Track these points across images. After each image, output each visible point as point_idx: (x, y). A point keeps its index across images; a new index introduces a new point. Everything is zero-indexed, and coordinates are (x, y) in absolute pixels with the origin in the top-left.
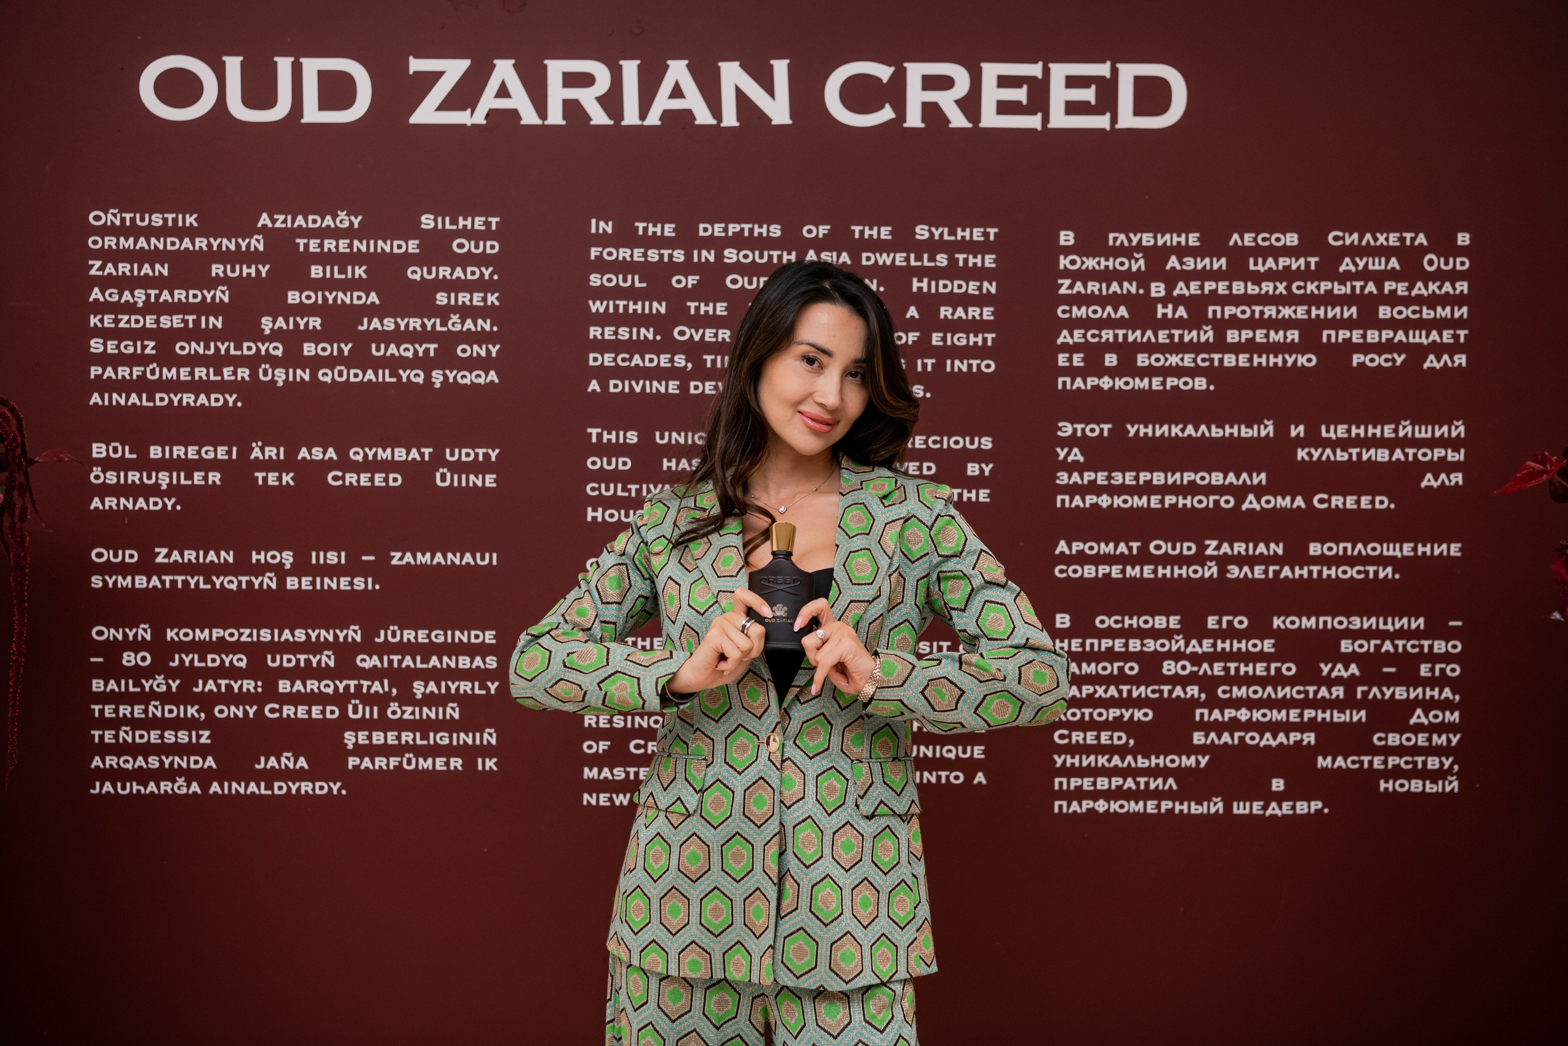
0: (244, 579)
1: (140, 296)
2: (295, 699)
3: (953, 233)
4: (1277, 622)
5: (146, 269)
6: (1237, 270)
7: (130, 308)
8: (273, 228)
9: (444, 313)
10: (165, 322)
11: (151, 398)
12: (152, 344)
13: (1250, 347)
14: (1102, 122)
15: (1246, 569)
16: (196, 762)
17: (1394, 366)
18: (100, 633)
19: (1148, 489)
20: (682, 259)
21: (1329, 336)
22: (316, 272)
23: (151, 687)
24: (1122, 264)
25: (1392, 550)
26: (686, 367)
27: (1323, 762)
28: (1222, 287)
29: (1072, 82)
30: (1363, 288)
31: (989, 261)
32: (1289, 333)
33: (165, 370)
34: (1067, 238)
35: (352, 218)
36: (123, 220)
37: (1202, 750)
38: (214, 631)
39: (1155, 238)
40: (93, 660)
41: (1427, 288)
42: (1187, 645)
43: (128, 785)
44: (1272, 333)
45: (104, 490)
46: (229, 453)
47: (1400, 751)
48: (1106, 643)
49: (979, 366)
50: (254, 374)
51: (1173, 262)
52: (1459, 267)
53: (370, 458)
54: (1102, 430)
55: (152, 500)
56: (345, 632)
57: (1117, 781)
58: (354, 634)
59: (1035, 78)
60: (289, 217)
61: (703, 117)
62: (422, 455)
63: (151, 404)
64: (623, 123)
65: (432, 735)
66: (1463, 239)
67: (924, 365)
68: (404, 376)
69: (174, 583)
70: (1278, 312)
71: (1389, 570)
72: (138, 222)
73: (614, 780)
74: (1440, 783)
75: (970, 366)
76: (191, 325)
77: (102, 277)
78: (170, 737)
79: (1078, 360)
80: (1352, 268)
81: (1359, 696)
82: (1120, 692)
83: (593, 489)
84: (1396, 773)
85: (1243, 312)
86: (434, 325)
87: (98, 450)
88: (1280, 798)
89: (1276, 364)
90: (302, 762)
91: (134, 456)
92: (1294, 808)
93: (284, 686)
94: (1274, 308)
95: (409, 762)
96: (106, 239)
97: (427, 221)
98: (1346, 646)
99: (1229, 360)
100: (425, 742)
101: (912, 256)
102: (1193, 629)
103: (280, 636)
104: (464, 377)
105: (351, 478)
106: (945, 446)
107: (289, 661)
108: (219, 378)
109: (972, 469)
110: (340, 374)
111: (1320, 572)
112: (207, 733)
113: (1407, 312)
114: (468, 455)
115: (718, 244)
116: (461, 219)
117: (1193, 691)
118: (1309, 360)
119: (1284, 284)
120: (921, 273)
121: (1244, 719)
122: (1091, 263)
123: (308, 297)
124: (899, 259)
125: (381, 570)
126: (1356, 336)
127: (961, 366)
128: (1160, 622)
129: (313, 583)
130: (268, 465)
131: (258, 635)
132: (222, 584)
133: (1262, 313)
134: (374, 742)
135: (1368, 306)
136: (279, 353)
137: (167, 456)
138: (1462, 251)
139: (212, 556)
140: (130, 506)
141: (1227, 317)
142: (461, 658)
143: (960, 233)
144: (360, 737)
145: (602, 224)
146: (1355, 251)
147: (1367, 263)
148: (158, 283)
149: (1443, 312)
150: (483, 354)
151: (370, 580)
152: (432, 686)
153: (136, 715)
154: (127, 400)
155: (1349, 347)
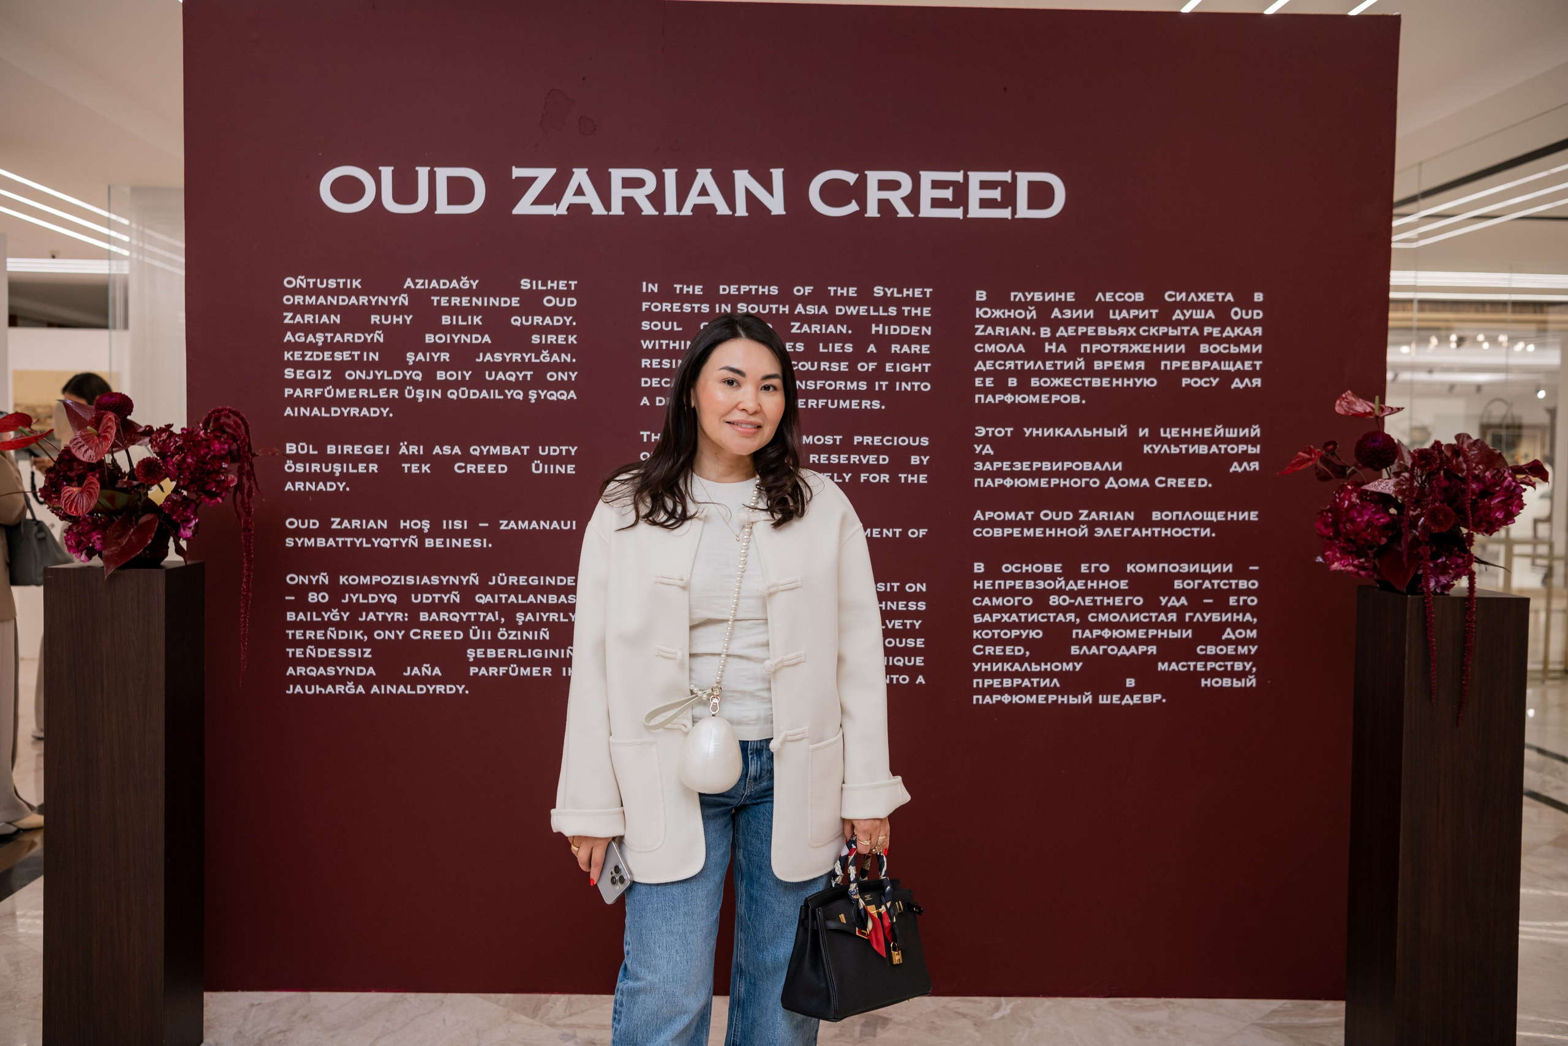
0: (395, 540)
1: (320, 338)
2: (432, 626)
3: (900, 292)
4: (1130, 568)
5: (325, 319)
6: (1102, 318)
7: (313, 347)
8: (415, 289)
9: (537, 349)
10: (338, 356)
11: (328, 411)
12: (329, 372)
13: (1111, 373)
14: (1005, 213)
15: (1108, 530)
16: (361, 671)
17: (1211, 386)
18: (292, 579)
19: (1039, 474)
20: (708, 310)
22: (446, 320)
23: (329, 617)
24: (1020, 314)
25: (1210, 517)
27: (1162, 667)
28: (1090, 331)
29: (984, 185)
30: (1189, 331)
32: (1137, 363)
33: (338, 391)
34: (981, 295)
35: (472, 282)
36: (308, 284)
37: (1077, 658)
38: (374, 577)
39: (1043, 296)
40: (287, 598)
41: (1233, 331)
42: (1066, 585)
43: (313, 687)
45: (295, 477)
46: (384, 450)
47: (1216, 658)
48: (1009, 583)
49: (919, 386)
50: (402, 393)
51: (1056, 313)
52: (1255, 317)
53: (485, 453)
54: (1006, 432)
55: (328, 484)
56: (467, 578)
57: (1017, 681)
58: (474, 579)
59: (958, 182)
60: (427, 281)
61: (723, 209)
62: (522, 451)
63: (328, 415)
64: (665, 214)
65: (530, 651)
66: (1258, 297)
67: (880, 386)
68: (509, 395)
69: (344, 543)
70: (1130, 348)
71: (1208, 530)
72: (319, 285)
74: (1243, 680)
75: (913, 387)
76: (356, 359)
77: (293, 324)
78: (342, 653)
79: (989, 382)
80: (1182, 317)
81: (1187, 620)
82: (1020, 618)
84: (1213, 674)
86: (530, 358)
87: (291, 448)
88: (1131, 692)
89: (1128, 385)
90: (437, 671)
91: (316, 452)
92: (1141, 699)
93: (424, 616)
94: (1127, 346)
95: (514, 671)
96: (296, 297)
97: (525, 284)
98: (1178, 584)
99: (1096, 382)
100: (525, 656)
101: (872, 308)
102: (1071, 573)
103: (421, 581)
104: (552, 395)
105: (471, 468)
106: (895, 444)
107: (427, 598)
108: (376, 396)
109: (915, 460)
110: (463, 393)
111: (1160, 532)
112: (369, 650)
113: (1220, 349)
114: (555, 451)
115: (733, 300)
116: (549, 282)
117: (1071, 617)
118: (1152, 382)
119: (1134, 328)
120: (878, 320)
121: (1106, 636)
122: (998, 313)
123: (440, 338)
124: (863, 310)
125: (492, 534)
126: (1185, 365)
127: (906, 386)
128: (1047, 568)
129: (444, 543)
130: (412, 459)
131: (405, 580)
132: (379, 543)
133: (1119, 349)
134: (489, 656)
135: (1192, 344)
136: (419, 378)
137: (340, 452)
138: (1258, 306)
139: (372, 524)
140: (313, 488)
141: (1094, 351)
142: (550, 596)
143: (905, 292)
144: (478, 653)
145: (650, 285)
146: (1183, 305)
147: (1192, 314)
148: (333, 328)
149: (1245, 349)
150: (566, 378)
151: (485, 540)
152: (530, 617)
153: (318, 638)
154: (311, 412)
155: (1179, 373)
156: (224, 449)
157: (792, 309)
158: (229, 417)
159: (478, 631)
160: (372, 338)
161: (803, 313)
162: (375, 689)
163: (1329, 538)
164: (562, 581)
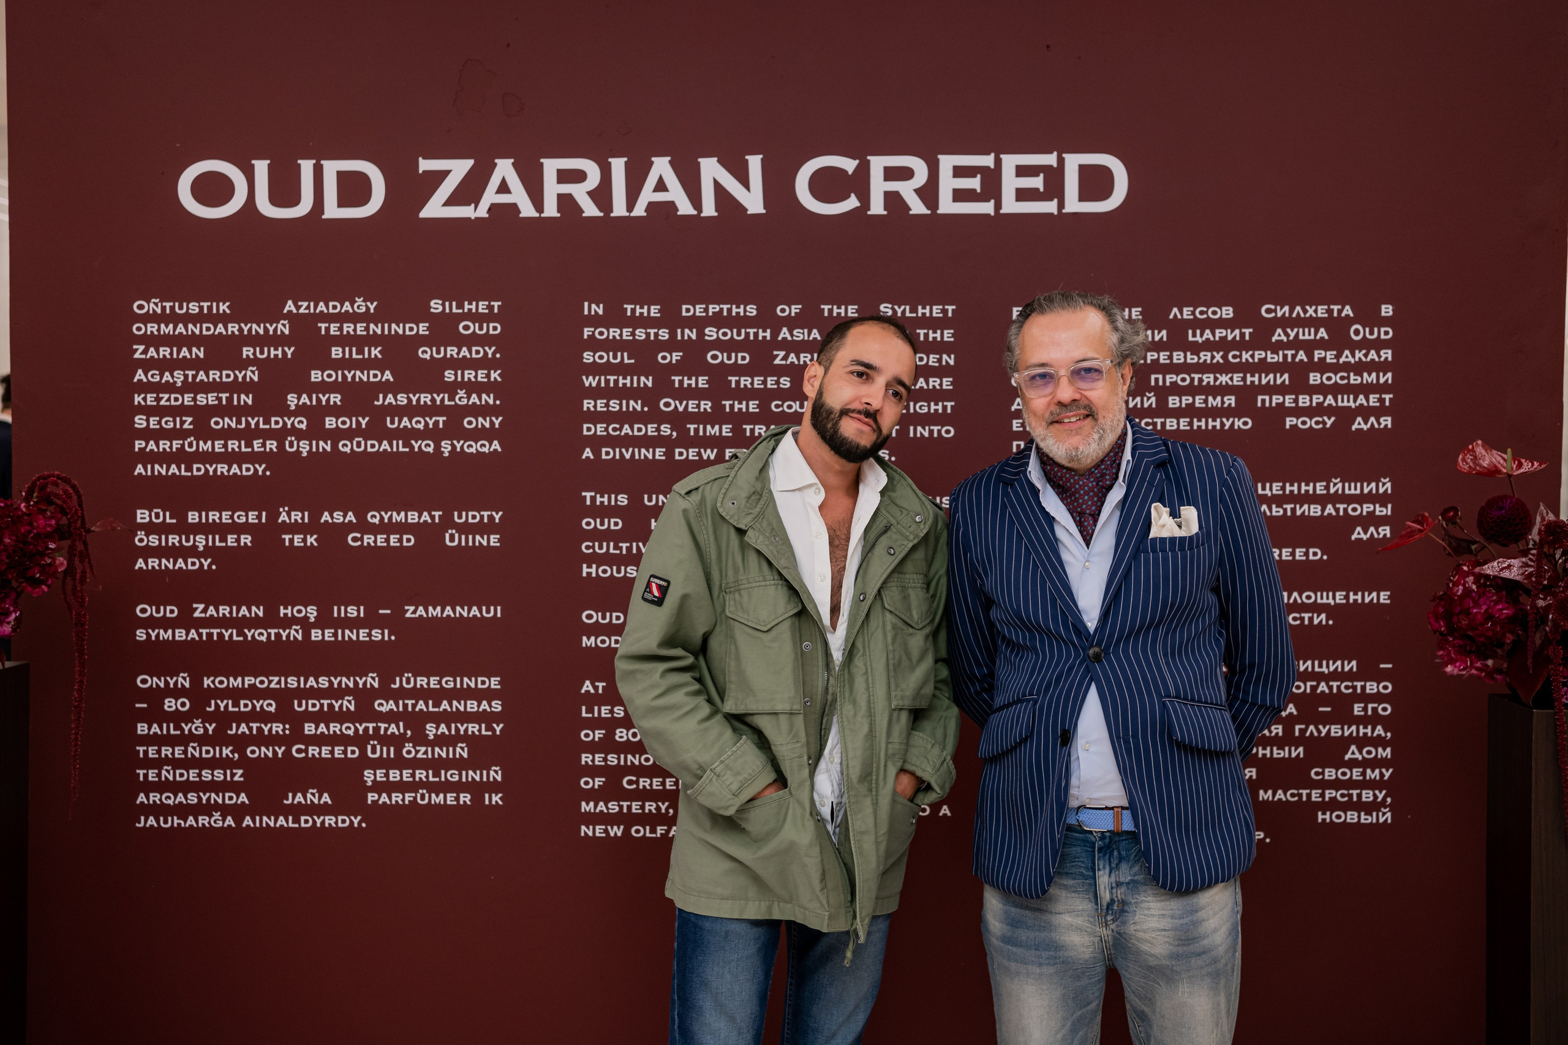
0: (273, 631)
1: (179, 377)
2: (319, 740)
3: (914, 310)
5: (184, 352)
6: (1177, 341)
7: (170, 388)
8: (298, 314)
9: (451, 389)
10: (202, 399)
11: (189, 469)
12: (190, 419)
13: (1190, 412)
14: (1050, 207)
16: (230, 798)
17: (1324, 428)
18: (144, 681)
20: (667, 337)
21: (1263, 401)
22: (336, 352)
23: (190, 730)
25: (1325, 598)
26: (671, 435)
27: (1264, 795)
28: (1163, 358)
29: (1022, 171)
30: (1294, 356)
31: (948, 335)
32: (1225, 399)
33: (201, 443)
35: (369, 304)
36: (164, 308)
38: (246, 679)
40: (138, 705)
41: (1353, 356)
43: (170, 819)
44: (1210, 398)
45: (148, 552)
46: (259, 517)
47: (1336, 784)
49: (939, 431)
50: (281, 446)
52: (1383, 337)
53: (386, 521)
55: (190, 561)
56: (364, 679)
58: (372, 681)
59: (988, 168)
60: (312, 304)
61: (685, 208)
62: (433, 517)
63: (189, 474)
64: (612, 215)
65: (443, 772)
66: (1387, 310)
68: (416, 446)
69: (210, 635)
70: (1216, 379)
71: (1323, 616)
72: (177, 310)
73: (609, 813)
74: (1374, 814)
75: (931, 432)
76: (224, 402)
77: (145, 360)
78: (207, 775)
80: (1285, 339)
81: (1297, 734)
83: (587, 547)
84: (1332, 805)
85: (1183, 380)
86: (443, 400)
87: (142, 516)
89: (1214, 427)
90: (326, 798)
91: (174, 521)
93: (309, 729)
94: (1212, 376)
95: (423, 798)
96: (149, 325)
97: (436, 306)
99: (1171, 424)
100: (437, 779)
103: (305, 683)
104: (470, 446)
105: (369, 539)
107: (314, 705)
108: (250, 450)
110: (359, 445)
112: (240, 772)
113: (1336, 378)
114: (474, 517)
115: (699, 323)
116: (466, 303)
118: (1245, 423)
119: (1221, 353)
123: (330, 376)
125: (396, 622)
126: (1289, 401)
127: (923, 431)
129: (335, 635)
130: (294, 528)
131: (286, 683)
132: (253, 636)
133: (1201, 380)
134: (391, 779)
135: (1299, 373)
136: (303, 426)
137: (204, 521)
138: (1386, 322)
139: (244, 611)
140: (171, 567)
141: (1168, 384)
142: (469, 702)
143: (920, 311)
144: (378, 775)
145: (594, 306)
146: (1286, 323)
147: (1298, 333)
148: (195, 364)
149: (1370, 378)
150: (487, 425)
151: (386, 631)
152: (443, 728)
153: (177, 756)
154: (168, 470)
155: (1282, 411)
156: (50, 526)
157: (775, 334)
158: (57, 485)
159: (378, 747)
160: (244, 377)
161: (789, 338)
162: (247, 821)
163: (1441, 633)
164: (483, 683)
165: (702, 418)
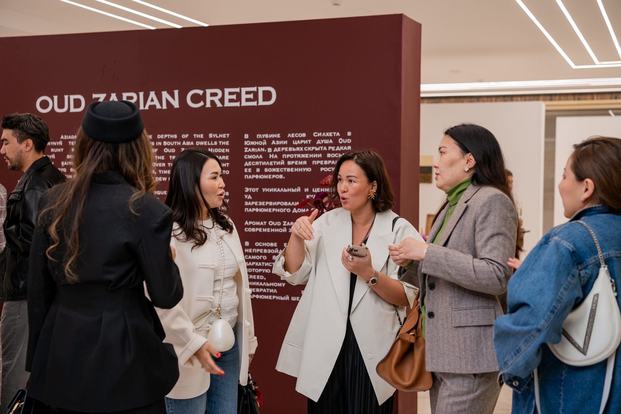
3: (218, 135)
6: (290, 144)
8: (64, 139)
13: (294, 166)
19: (268, 207)
21: (314, 163)
24: (260, 143)
28: (286, 149)
29: (247, 93)
32: (304, 162)
34: (246, 136)
39: (269, 136)
41: (340, 148)
44: (299, 162)
48: (258, 250)
51: (273, 142)
52: (348, 142)
54: (256, 190)
57: (261, 290)
59: (238, 92)
60: (66, 136)
61: (158, 107)
66: (349, 134)
70: (301, 156)
79: (250, 170)
80: (320, 143)
82: (262, 264)
85: (292, 156)
89: (301, 171)
99: (288, 170)
101: (208, 142)
102: (280, 247)
113: (335, 155)
115: (162, 140)
118: (309, 170)
119: (302, 148)
120: (211, 147)
122: (253, 143)
124: (205, 143)
126: (321, 162)
128: (272, 244)
133: (297, 156)
135: (324, 153)
136: (65, 171)
141: (287, 157)
143: (220, 136)
146: (321, 138)
147: (324, 141)
155: (320, 166)
157: (182, 143)
161: (186, 144)
165: (162, 168)
